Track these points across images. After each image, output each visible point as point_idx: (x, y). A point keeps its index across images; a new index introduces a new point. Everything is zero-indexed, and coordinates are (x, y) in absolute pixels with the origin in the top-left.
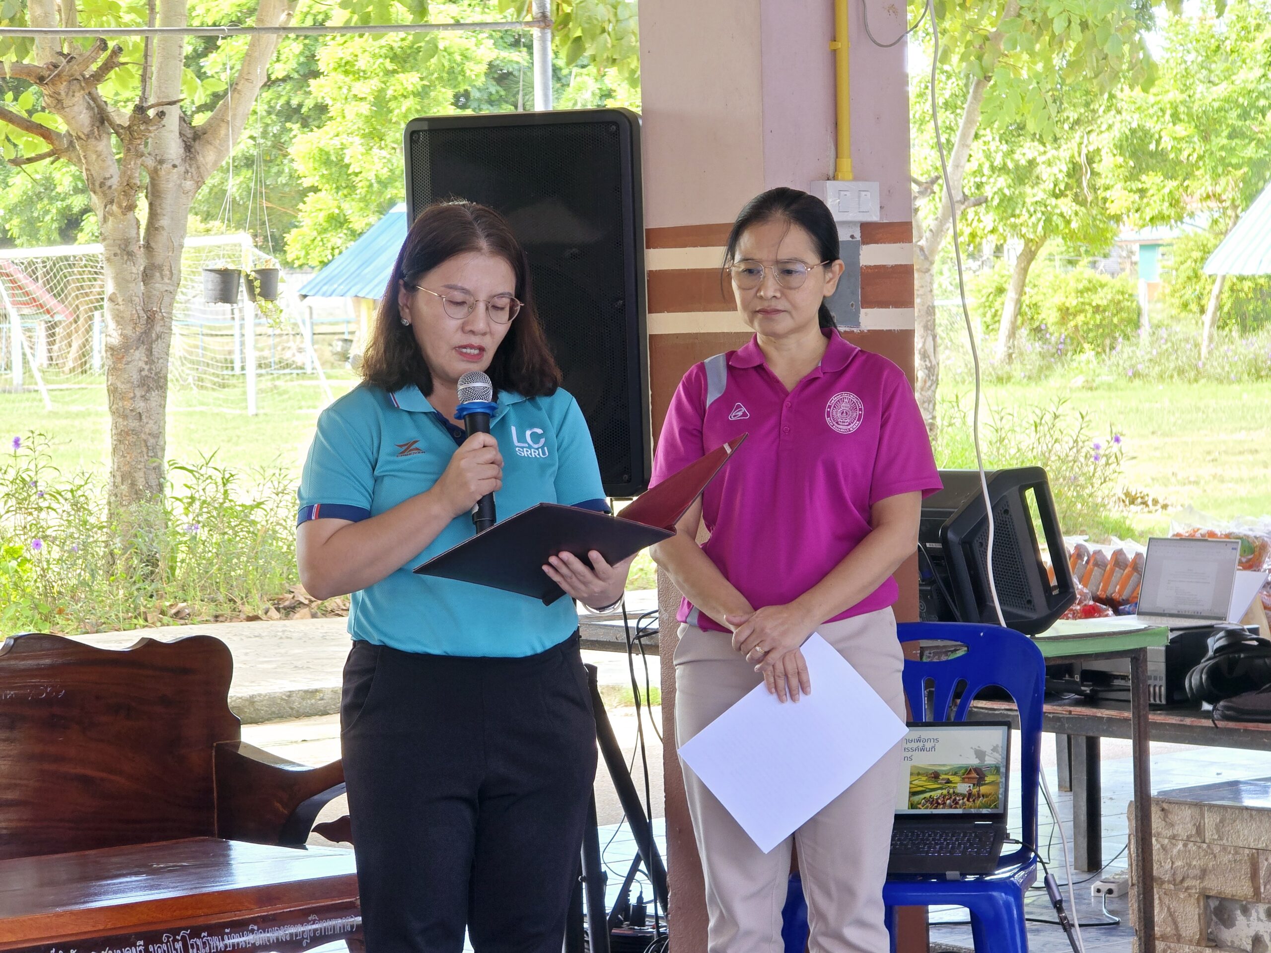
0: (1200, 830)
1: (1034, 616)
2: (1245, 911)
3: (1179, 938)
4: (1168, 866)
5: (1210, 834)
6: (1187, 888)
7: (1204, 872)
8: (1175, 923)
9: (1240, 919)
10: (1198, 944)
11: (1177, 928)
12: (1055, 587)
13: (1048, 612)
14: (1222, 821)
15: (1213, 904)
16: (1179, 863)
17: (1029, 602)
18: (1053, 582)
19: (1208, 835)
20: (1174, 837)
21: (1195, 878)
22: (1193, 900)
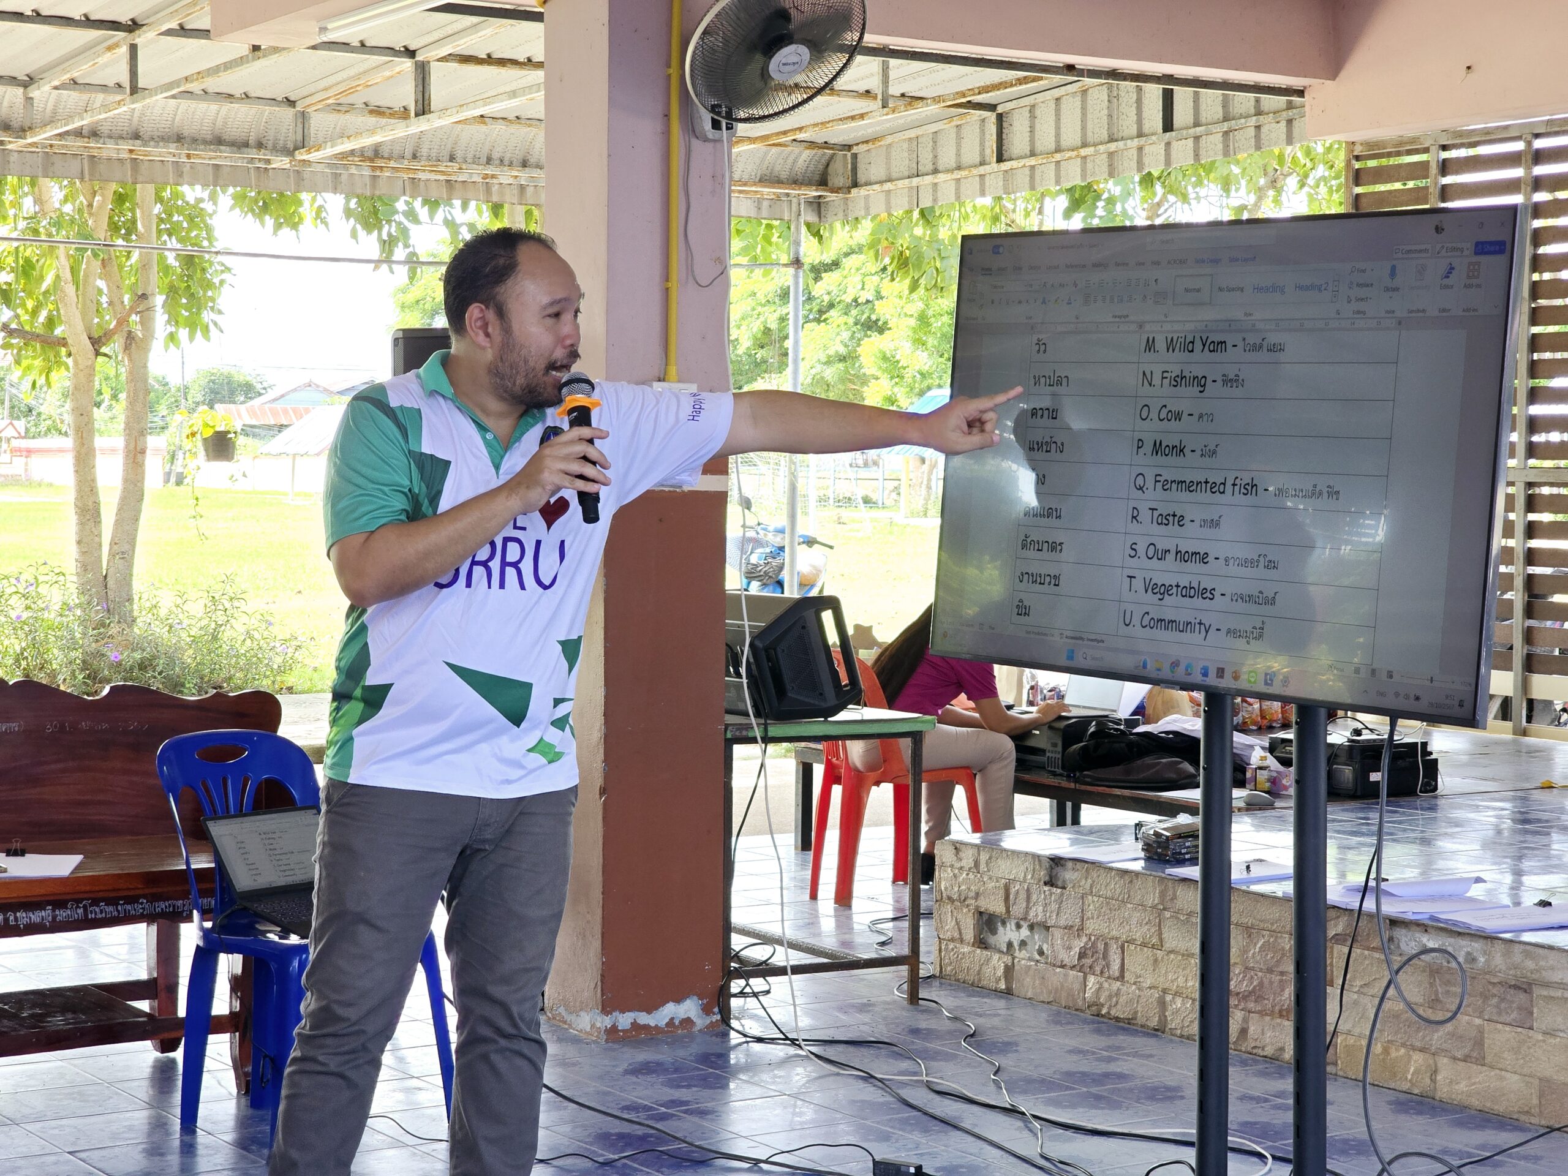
0: (977, 864)
1: (824, 705)
2: (1004, 923)
3: (962, 941)
4: (956, 889)
5: (983, 867)
6: (968, 906)
7: (977, 895)
8: (960, 930)
9: (1001, 929)
10: (973, 945)
11: (960, 933)
12: (846, 686)
13: (836, 702)
14: (990, 858)
15: (985, 918)
16: (963, 887)
17: (821, 694)
18: (845, 681)
19: (982, 867)
20: (961, 868)
21: (972, 898)
22: (971, 914)
